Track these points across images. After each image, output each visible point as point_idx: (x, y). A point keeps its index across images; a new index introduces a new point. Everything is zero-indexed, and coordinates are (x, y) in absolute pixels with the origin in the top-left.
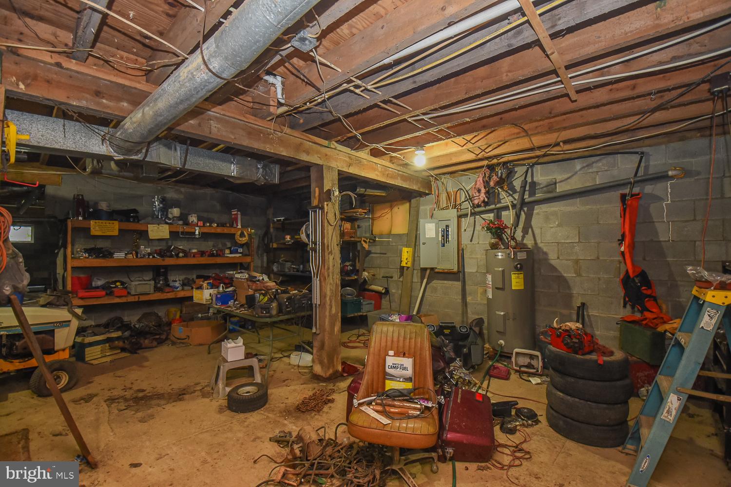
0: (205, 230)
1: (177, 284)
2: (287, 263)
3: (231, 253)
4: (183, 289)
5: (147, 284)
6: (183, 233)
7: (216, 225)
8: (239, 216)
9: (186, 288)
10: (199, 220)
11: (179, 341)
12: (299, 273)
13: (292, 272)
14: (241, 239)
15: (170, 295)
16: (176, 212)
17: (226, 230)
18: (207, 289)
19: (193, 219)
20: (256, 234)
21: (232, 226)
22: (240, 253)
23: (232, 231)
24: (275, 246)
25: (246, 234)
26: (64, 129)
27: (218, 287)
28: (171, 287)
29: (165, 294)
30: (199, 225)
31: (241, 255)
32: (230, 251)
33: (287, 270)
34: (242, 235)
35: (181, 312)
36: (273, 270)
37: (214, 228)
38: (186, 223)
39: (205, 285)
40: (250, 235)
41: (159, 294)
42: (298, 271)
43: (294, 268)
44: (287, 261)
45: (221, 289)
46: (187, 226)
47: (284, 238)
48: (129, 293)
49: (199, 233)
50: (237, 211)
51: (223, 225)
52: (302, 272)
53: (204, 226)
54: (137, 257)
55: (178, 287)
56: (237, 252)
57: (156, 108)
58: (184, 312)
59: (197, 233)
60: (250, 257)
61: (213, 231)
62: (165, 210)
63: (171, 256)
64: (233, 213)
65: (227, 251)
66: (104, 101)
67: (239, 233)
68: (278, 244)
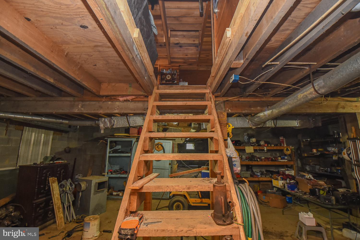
0: (269, 148)
1: (259, 174)
2: (317, 166)
3: (282, 159)
4: (261, 177)
5: (247, 173)
6: (259, 150)
7: (273, 145)
8: (284, 140)
9: (263, 176)
10: (265, 143)
11: (263, 203)
12: (329, 174)
13: (321, 172)
14: (287, 152)
15: (256, 179)
16: (254, 140)
17: (278, 148)
18: (281, 180)
19: (262, 143)
20: (294, 149)
21: (281, 145)
22: (286, 159)
23: (282, 148)
24: (306, 155)
25: (289, 149)
26: (237, 120)
27: (286, 180)
28: (256, 175)
29: (254, 178)
30: (265, 146)
31: (287, 160)
32: (281, 158)
33: (317, 171)
34: (287, 150)
35: (260, 188)
36: (306, 169)
37: (273, 147)
38: (260, 145)
39: (279, 178)
40: (291, 150)
41: (252, 178)
42: (327, 172)
43: (322, 170)
44: (316, 165)
45: (288, 181)
46: (261, 147)
47: (312, 151)
48: (241, 177)
49: (266, 149)
50: (283, 138)
51: (276, 145)
52: (330, 172)
53: (268, 146)
54: (242, 160)
55: (259, 175)
56: (284, 159)
57: (281, 110)
58: (261, 187)
59: (265, 149)
60: (293, 162)
61: (272, 148)
62: (249, 139)
63: (255, 161)
64: (280, 139)
65: (279, 158)
66: (252, 109)
67: (285, 149)
68: (307, 154)
